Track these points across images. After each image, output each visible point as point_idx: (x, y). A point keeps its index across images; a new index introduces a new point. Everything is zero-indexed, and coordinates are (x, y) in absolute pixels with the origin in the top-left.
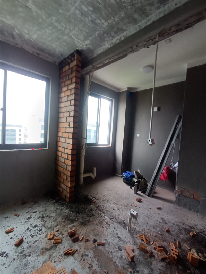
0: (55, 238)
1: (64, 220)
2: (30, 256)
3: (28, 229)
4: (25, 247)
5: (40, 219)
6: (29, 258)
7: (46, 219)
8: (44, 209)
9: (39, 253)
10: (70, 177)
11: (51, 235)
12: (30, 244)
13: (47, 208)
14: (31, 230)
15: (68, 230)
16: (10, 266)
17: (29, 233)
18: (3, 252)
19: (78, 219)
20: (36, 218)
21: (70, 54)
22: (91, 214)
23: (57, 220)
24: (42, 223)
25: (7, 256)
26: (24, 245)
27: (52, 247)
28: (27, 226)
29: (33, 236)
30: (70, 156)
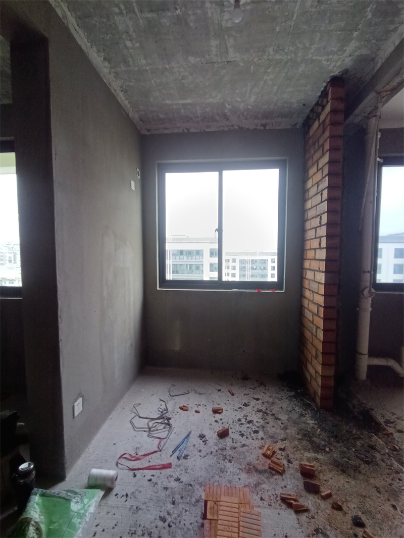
0: (274, 459)
1: (300, 437)
2: (230, 461)
3: (239, 420)
4: (228, 445)
5: (261, 414)
6: (228, 465)
7: (270, 419)
8: (271, 400)
9: (243, 467)
10: (323, 353)
11: (268, 449)
12: (235, 445)
13: (277, 400)
14: (242, 424)
15: (301, 459)
16: (205, 458)
17: (238, 428)
18: (203, 434)
19: (330, 449)
20: (255, 409)
21: (319, 94)
22: (367, 457)
23: (288, 431)
24: (262, 422)
25: (205, 442)
26: (228, 441)
27: (265, 471)
28: (240, 415)
29: (242, 435)
30: (322, 310)
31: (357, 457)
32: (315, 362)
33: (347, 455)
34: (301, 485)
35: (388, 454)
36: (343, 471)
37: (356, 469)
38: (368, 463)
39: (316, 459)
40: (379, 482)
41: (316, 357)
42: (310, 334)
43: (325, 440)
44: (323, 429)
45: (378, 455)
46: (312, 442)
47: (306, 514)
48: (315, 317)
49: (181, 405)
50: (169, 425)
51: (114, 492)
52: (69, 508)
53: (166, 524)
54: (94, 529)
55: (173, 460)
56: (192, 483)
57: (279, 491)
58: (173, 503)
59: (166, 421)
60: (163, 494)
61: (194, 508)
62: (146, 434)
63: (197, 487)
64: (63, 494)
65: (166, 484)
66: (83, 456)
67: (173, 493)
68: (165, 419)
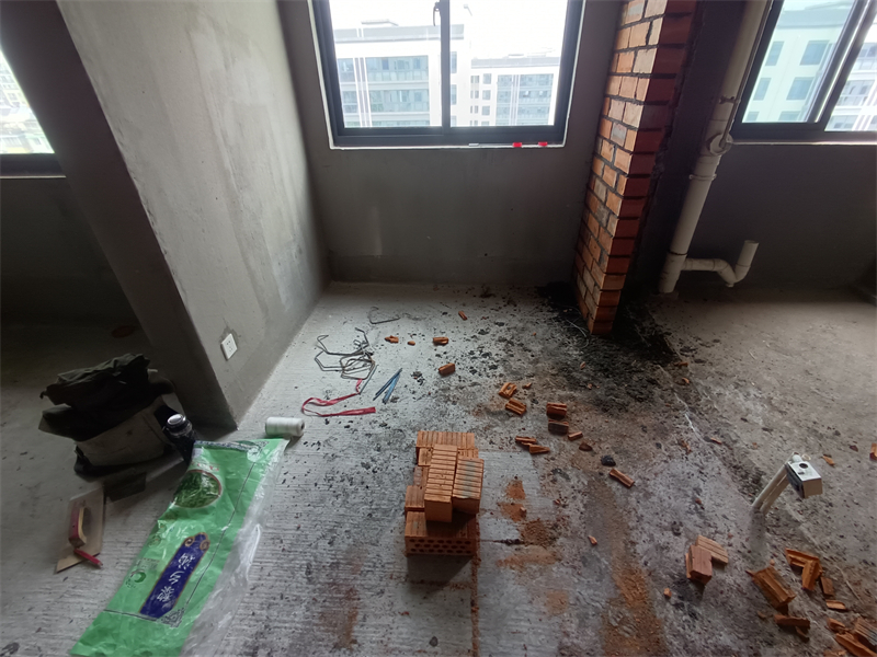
0: (514, 399)
1: (554, 372)
2: (454, 403)
3: (472, 353)
4: (453, 384)
5: (504, 344)
6: (452, 407)
7: (515, 350)
8: (521, 325)
9: (472, 408)
10: (610, 256)
11: (507, 388)
12: (462, 384)
13: (529, 325)
14: (475, 358)
15: (551, 399)
16: (421, 400)
17: (469, 363)
18: (418, 372)
19: (593, 385)
20: (497, 338)
23: (539, 365)
24: (504, 354)
25: (421, 382)
26: (454, 380)
27: (500, 413)
28: (472, 346)
29: (474, 372)
30: (624, 180)
31: (628, 393)
32: (596, 269)
33: (615, 393)
34: (545, 427)
35: (672, 390)
36: (606, 411)
37: (623, 407)
38: (640, 400)
39: (572, 398)
40: (648, 421)
41: (599, 263)
42: (597, 225)
43: (588, 375)
44: (589, 361)
45: (657, 391)
46: (569, 378)
47: (545, 456)
48: (610, 194)
49: (388, 336)
50: (371, 362)
51: (303, 440)
52: (246, 458)
53: (370, 470)
54: (282, 477)
55: (378, 404)
56: (403, 429)
57: (515, 434)
58: (379, 450)
59: (366, 358)
60: (365, 440)
61: (405, 454)
62: (339, 374)
63: (410, 432)
64: (236, 445)
65: (368, 430)
66: (255, 403)
67: (379, 440)
68: (364, 355)
